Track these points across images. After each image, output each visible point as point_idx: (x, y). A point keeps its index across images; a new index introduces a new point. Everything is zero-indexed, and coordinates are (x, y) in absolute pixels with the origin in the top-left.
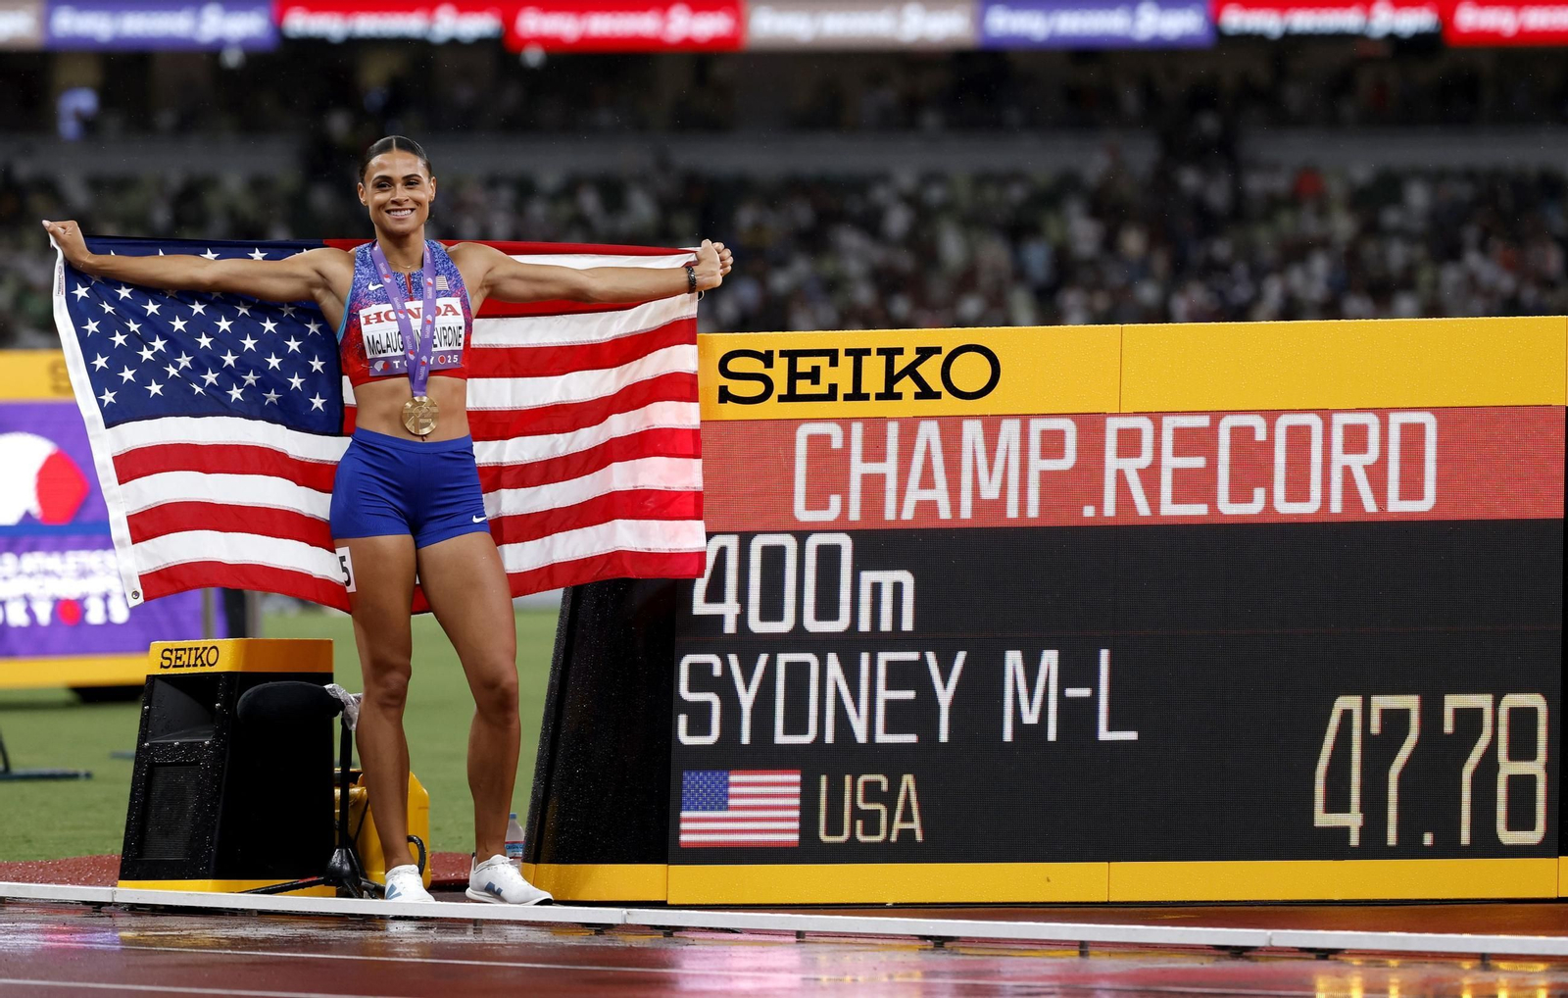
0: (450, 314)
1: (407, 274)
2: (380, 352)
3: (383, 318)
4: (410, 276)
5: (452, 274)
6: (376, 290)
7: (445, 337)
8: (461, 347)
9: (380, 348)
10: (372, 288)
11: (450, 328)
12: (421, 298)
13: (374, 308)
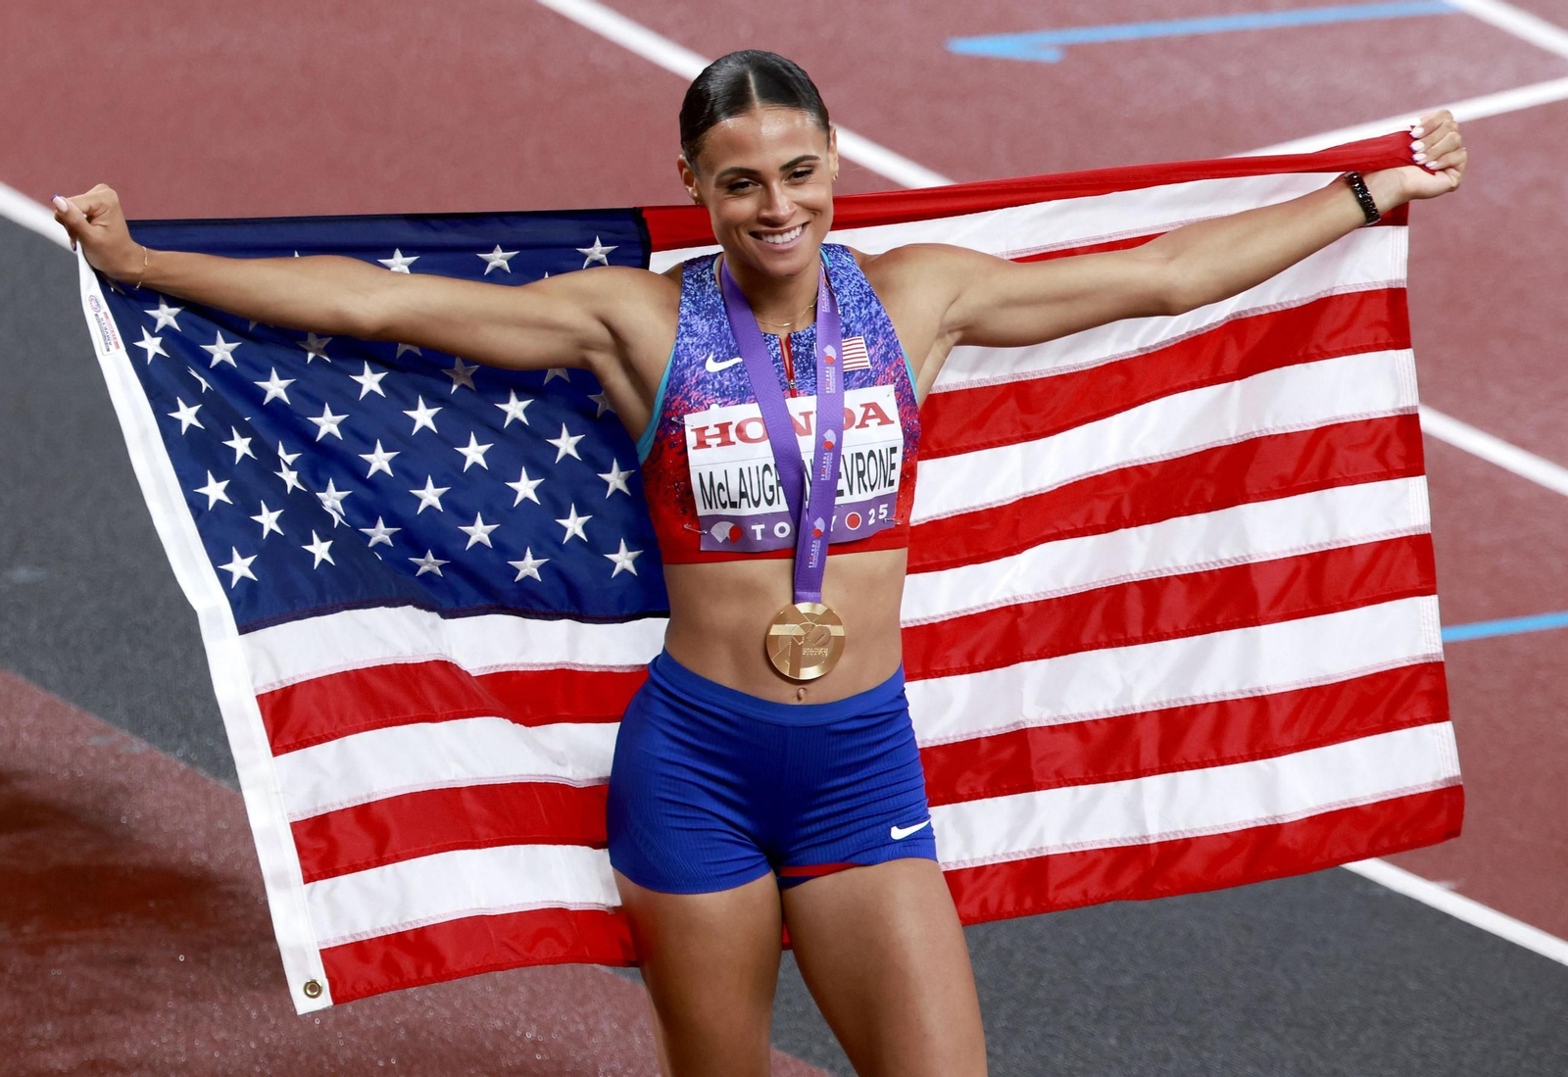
0: (873, 423)
1: (783, 335)
2: (724, 506)
3: (733, 436)
4: (789, 340)
5: (879, 332)
6: (721, 372)
7: (861, 474)
8: (895, 488)
9: (724, 497)
10: (712, 366)
11: (871, 454)
12: (814, 389)
13: (714, 415)
